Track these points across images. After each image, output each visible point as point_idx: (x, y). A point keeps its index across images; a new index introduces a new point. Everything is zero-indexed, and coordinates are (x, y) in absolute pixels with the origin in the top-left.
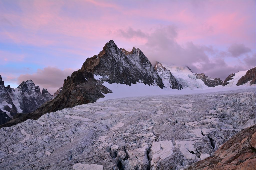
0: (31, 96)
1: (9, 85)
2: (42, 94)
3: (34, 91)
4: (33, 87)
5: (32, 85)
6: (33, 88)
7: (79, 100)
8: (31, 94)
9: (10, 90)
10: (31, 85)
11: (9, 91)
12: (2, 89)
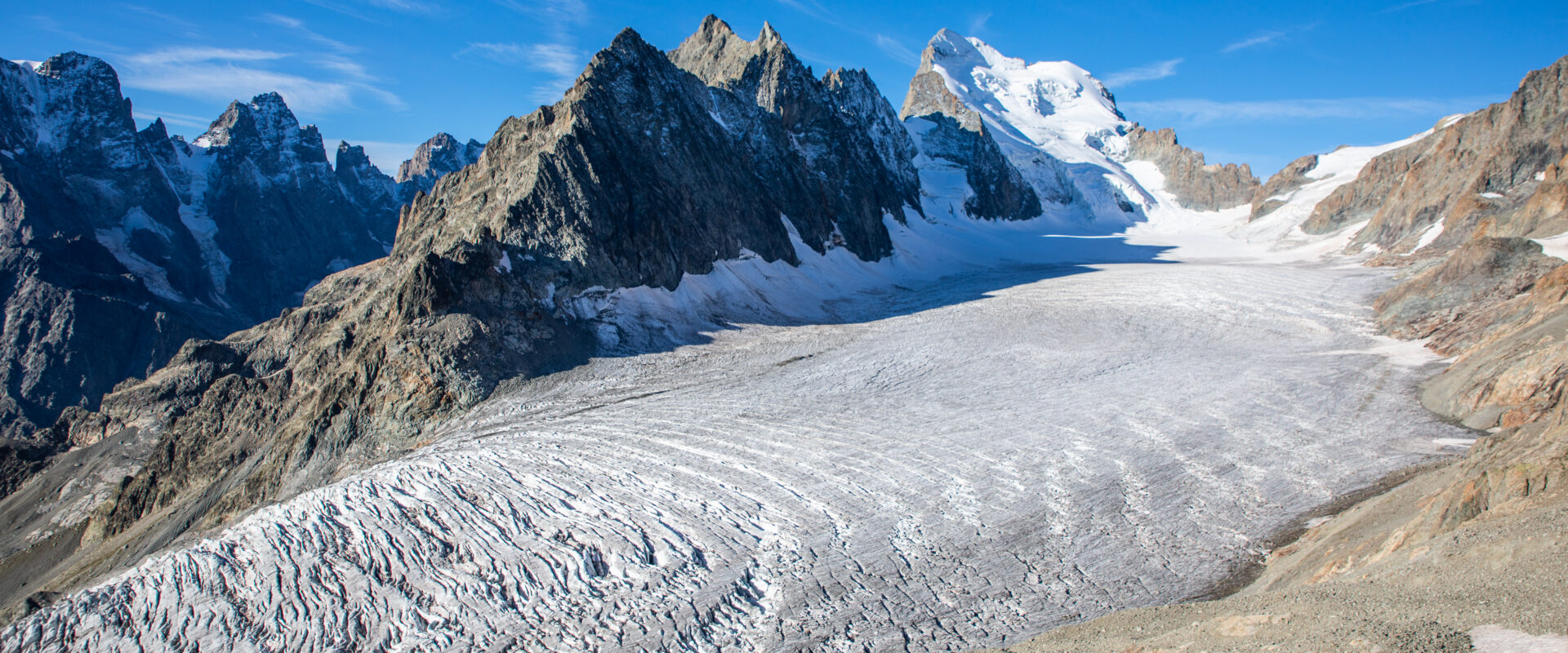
0: (273, 183)
1: (159, 120)
2: (334, 168)
3: (291, 153)
4: (289, 132)
5: (284, 122)
6: (287, 141)
7: (415, 392)
8: (276, 170)
9: (164, 150)
10: (280, 122)
11: (160, 153)
12: (123, 145)
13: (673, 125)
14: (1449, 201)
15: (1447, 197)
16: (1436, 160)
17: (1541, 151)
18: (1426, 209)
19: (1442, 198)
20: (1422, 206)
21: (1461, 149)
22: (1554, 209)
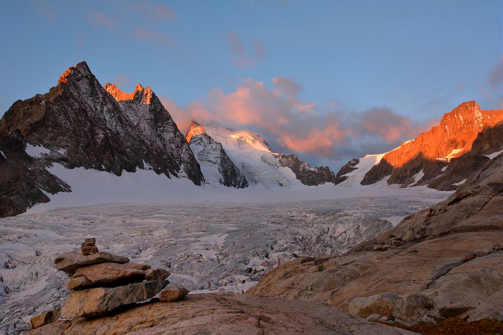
13: (109, 107)
14: (423, 164)
15: (422, 163)
16: (414, 150)
17: (454, 142)
18: (414, 168)
19: (420, 163)
20: (413, 167)
21: (423, 145)
22: (486, 147)
